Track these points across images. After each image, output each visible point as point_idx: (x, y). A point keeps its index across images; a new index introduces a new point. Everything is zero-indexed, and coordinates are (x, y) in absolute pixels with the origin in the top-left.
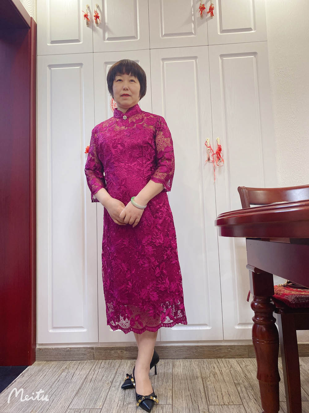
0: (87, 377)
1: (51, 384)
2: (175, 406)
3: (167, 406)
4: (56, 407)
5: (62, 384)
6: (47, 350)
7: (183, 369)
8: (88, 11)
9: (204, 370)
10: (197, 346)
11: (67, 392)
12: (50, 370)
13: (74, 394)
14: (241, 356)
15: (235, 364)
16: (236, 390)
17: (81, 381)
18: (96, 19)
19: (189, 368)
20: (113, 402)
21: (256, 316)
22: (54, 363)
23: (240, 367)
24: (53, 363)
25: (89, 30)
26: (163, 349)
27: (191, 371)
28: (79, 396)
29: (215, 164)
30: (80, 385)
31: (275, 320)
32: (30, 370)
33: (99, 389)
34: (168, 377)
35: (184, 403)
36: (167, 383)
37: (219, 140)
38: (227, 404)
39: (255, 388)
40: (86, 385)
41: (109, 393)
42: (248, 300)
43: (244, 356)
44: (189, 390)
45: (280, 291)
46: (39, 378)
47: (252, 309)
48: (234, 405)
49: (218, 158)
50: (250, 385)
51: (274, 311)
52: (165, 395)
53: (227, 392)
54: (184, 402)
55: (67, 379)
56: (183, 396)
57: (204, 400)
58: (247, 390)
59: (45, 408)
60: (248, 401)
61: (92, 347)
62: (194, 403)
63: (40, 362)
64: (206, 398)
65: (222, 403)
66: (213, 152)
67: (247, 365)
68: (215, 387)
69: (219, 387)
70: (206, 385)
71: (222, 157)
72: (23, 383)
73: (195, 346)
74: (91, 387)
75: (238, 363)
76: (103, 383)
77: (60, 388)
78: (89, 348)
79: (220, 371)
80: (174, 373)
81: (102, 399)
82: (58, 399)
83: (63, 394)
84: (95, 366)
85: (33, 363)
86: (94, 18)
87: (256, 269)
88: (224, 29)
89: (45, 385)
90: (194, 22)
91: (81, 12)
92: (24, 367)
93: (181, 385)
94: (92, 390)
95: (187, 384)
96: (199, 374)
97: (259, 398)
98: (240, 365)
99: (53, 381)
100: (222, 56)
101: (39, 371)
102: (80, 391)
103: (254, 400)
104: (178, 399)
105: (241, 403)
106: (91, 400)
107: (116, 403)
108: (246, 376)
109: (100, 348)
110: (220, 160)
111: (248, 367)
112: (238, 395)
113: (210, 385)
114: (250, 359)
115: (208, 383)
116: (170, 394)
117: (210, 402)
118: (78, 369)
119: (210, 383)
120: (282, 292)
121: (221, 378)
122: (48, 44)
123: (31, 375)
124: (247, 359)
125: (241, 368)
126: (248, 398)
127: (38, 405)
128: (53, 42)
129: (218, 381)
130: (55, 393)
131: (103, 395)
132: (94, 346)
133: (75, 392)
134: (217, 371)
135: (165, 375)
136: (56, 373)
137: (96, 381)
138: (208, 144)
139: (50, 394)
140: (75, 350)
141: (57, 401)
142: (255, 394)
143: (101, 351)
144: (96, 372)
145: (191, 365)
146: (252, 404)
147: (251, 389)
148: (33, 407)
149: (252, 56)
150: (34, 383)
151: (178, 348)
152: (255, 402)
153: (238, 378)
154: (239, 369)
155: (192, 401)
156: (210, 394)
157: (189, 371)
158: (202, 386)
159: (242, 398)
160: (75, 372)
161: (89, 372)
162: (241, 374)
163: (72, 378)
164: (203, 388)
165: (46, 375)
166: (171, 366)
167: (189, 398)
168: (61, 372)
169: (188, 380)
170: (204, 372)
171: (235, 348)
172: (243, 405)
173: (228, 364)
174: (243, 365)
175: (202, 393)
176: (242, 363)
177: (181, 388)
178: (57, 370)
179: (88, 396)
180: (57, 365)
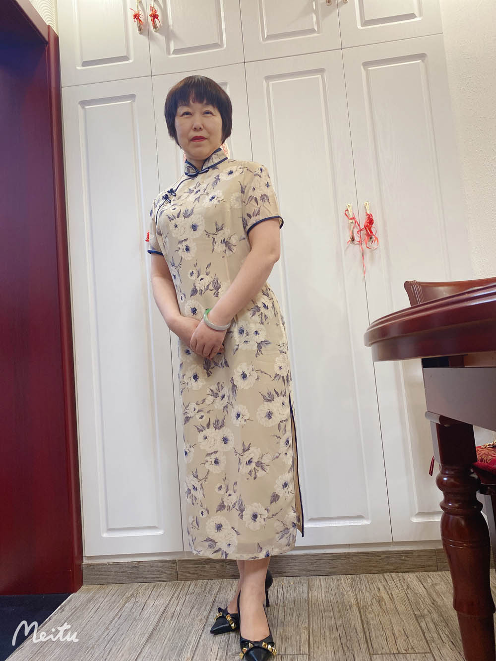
0: (167, 610)
1: (108, 622)
2: (314, 658)
3: (300, 657)
5: (126, 623)
6: (100, 567)
7: (326, 593)
8: (140, 8)
9: (361, 595)
10: (349, 554)
11: (133, 635)
12: (106, 600)
13: (144, 639)
14: (425, 568)
15: (415, 582)
16: (419, 628)
17: (157, 617)
18: (154, 19)
19: (337, 591)
20: (209, 651)
21: (447, 500)
22: (112, 589)
24: (111, 587)
25: (143, 38)
26: (290, 560)
27: (339, 597)
28: (153, 642)
29: (364, 246)
30: (154, 623)
31: (480, 506)
32: (74, 600)
33: (186, 629)
34: (301, 607)
35: (330, 651)
36: (299, 617)
37: (368, 205)
38: (404, 652)
39: (451, 622)
40: (164, 624)
41: (203, 636)
42: (431, 473)
43: (428, 569)
44: (337, 629)
45: (487, 455)
46: (89, 613)
47: (440, 488)
48: (416, 653)
49: (368, 235)
50: (441, 618)
51: (479, 491)
52: (296, 638)
53: (403, 631)
54: (329, 649)
55: (133, 613)
56: (328, 639)
57: (363, 646)
58: (437, 627)
60: (440, 647)
61: (173, 561)
62: (346, 651)
63: (91, 587)
64: (367, 641)
65: (395, 651)
66: (359, 226)
67: (436, 584)
68: (382, 623)
69: (388, 623)
70: (366, 619)
71: (374, 233)
72: (63, 622)
73: (345, 553)
74: (173, 626)
75: (421, 582)
76: (193, 619)
77: (122, 630)
78: (170, 561)
79: (388, 594)
80: (310, 600)
81: (191, 647)
82: (119, 647)
83: (127, 640)
84: (179, 590)
85: (79, 589)
86: (150, 18)
87: (442, 418)
88: (366, 19)
89: (99, 623)
90: (316, 12)
91: (129, 11)
92: (65, 595)
93: (323, 621)
94: (174, 632)
95: (333, 619)
96: (353, 601)
97: (458, 640)
98: (422, 584)
99: (111, 618)
100: (366, 64)
101: (89, 601)
102: (155, 633)
104: (320, 644)
105: (428, 649)
106: (173, 649)
107: (215, 653)
108: (434, 602)
109: (186, 560)
110: (372, 239)
111: (437, 587)
112: (423, 636)
113: (373, 620)
114: (440, 573)
115: (370, 616)
116: (305, 636)
117: (374, 648)
118: (151, 597)
119: (372, 615)
120: (490, 457)
121: (392, 607)
122: (78, 68)
123: (75, 608)
124: (434, 573)
125: (425, 588)
126: (439, 641)
128: (85, 64)
129: (386, 612)
130: (113, 637)
131: (193, 639)
132: (177, 558)
133: (147, 636)
134: (384, 596)
135: (296, 604)
136: (116, 605)
137: (180, 616)
138: (351, 213)
139: (105, 640)
140: (146, 565)
141: (117, 650)
142: (451, 632)
143: (188, 566)
144: (182, 601)
145: (339, 585)
146: (448, 652)
147: (444, 624)
149: (419, 61)
150: (80, 622)
151: (317, 558)
152: (452, 646)
153: (421, 607)
154: (421, 590)
155: (342, 647)
156: (373, 634)
157: (336, 596)
158: (360, 621)
159: (428, 641)
160: (146, 602)
161: (170, 601)
162: (426, 600)
163: (141, 612)
164: (360, 624)
165: (100, 608)
166: (306, 589)
167: (337, 642)
168: (124, 602)
169: (335, 612)
170: (362, 598)
171: (414, 554)
172: (431, 653)
173: (402, 583)
174: (428, 582)
175: (359, 633)
176: (427, 580)
177: (324, 625)
178: (118, 599)
179: (167, 641)
180: (118, 590)
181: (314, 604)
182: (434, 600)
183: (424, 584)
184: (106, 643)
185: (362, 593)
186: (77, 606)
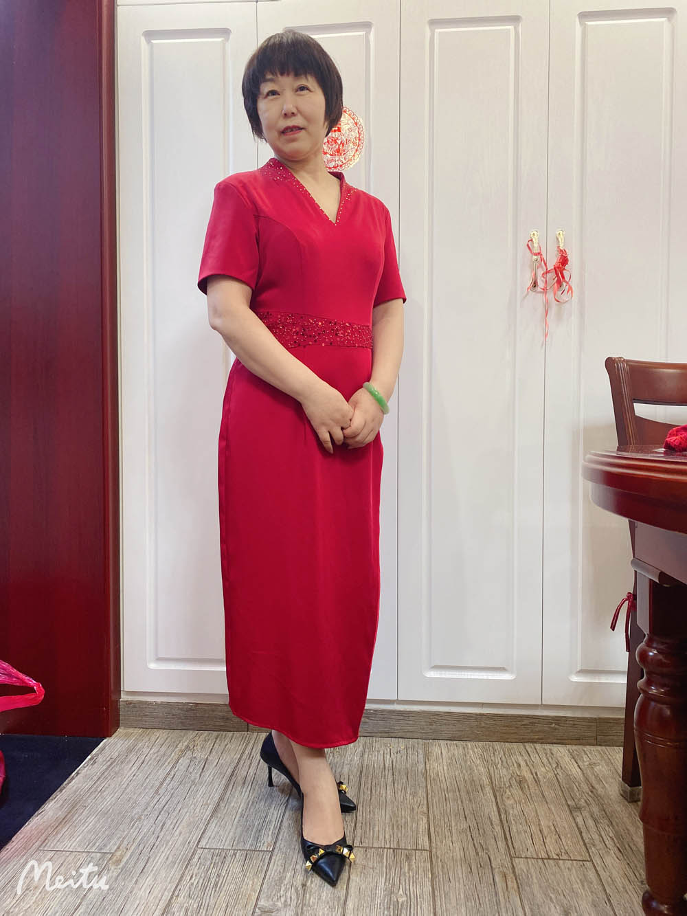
0: (236, 772)
1: (157, 784)
2: (437, 857)
3: (418, 853)
4: (170, 843)
5: (181, 787)
6: (144, 706)
7: (449, 765)
9: (496, 771)
10: (481, 715)
11: (193, 806)
12: (152, 750)
13: (209, 812)
14: (580, 740)
15: (567, 759)
16: (574, 825)
17: (223, 782)
19: (463, 764)
22: (160, 735)
23: (579, 766)
24: (158, 733)
26: (402, 718)
27: (467, 772)
29: (550, 296)
30: (220, 791)
32: (109, 748)
33: (263, 802)
34: (417, 782)
35: (457, 849)
36: (414, 796)
37: (561, 236)
38: (555, 857)
39: (616, 820)
40: (234, 793)
42: (613, 627)
43: (584, 742)
44: (465, 817)
46: (131, 769)
48: (572, 860)
49: (559, 283)
50: (603, 812)
52: (411, 827)
53: (553, 828)
54: (457, 846)
55: (191, 773)
56: (453, 831)
57: (502, 845)
58: (599, 826)
59: (147, 842)
60: (603, 855)
62: (479, 850)
63: (131, 730)
64: (506, 838)
65: (544, 855)
66: (545, 264)
67: (594, 763)
68: (525, 814)
69: (533, 814)
70: (503, 806)
71: (567, 279)
72: (95, 778)
73: (476, 714)
74: (246, 797)
75: (574, 758)
77: (177, 796)
79: (532, 774)
80: (428, 773)
81: (272, 828)
82: (175, 821)
83: (186, 810)
84: (251, 744)
85: (115, 732)
87: (662, 575)
89: (144, 785)
92: (95, 739)
93: (446, 804)
94: (248, 804)
95: (459, 802)
96: (486, 781)
97: (627, 846)
98: (576, 763)
99: (161, 778)
100: (584, 16)
101: (130, 750)
102: (222, 805)
103: (617, 851)
104: (444, 836)
105: (587, 855)
106: (248, 829)
110: (563, 288)
111: (597, 769)
112: (579, 836)
113: (513, 808)
114: (599, 748)
115: (509, 802)
116: (423, 825)
117: (517, 850)
118: (214, 752)
119: (512, 802)
121: (537, 791)
123: (112, 760)
124: (592, 748)
125: (581, 769)
126: (601, 846)
127: (131, 835)
129: (529, 798)
130: (167, 806)
131: (274, 817)
133: (211, 807)
134: (526, 776)
135: (409, 778)
136: (167, 759)
137: (255, 783)
138: (536, 245)
139: (155, 810)
140: (206, 708)
141: (173, 825)
144: (255, 762)
145: (465, 755)
146: (613, 861)
147: (606, 821)
148: (120, 837)
149: (663, 20)
150: (119, 781)
151: (437, 717)
152: (619, 854)
153: (576, 795)
155: (474, 845)
156: (514, 829)
157: (462, 771)
158: (495, 808)
159: (588, 845)
160: (207, 759)
161: (239, 760)
162: (582, 785)
163: (202, 772)
164: (496, 813)
165: (145, 763)
166: (421, 756)
167: (467, 836)
168: (176, 757)
169: (462, 793)
170: (497, 776)
171: (567, 722)
172: (592, 860)
173: (550, 758)
174: (583, 760)
175: (495, 827)
176: (582, 757)
177: (448, 811)
178: (168, 753)
179: (240, 817)
180: (167, 739)
181: (434, 779)
182: (592, 787)
183: (580, 763)
184: (156, 813)
185: (497, 769)
186: (114, 757)
